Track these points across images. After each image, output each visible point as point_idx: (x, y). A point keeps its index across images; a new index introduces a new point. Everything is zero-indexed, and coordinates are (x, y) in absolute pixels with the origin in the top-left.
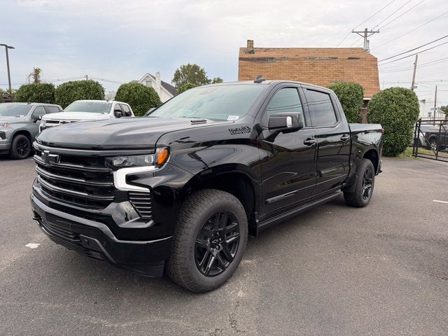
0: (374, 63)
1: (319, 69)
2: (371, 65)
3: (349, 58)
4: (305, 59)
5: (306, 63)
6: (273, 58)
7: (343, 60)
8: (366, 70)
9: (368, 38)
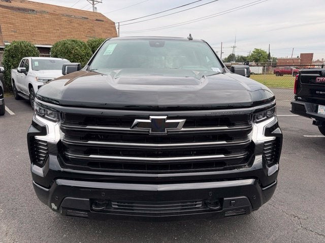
0: (114, 26)
1: (76, 25)
2: (112, 27)
3: (97, 20)
4: (63, 15)
5: (65, 19)
6: (33, 10)
7: (93, 20)
8: (109, 30)
9: (95, 6)
